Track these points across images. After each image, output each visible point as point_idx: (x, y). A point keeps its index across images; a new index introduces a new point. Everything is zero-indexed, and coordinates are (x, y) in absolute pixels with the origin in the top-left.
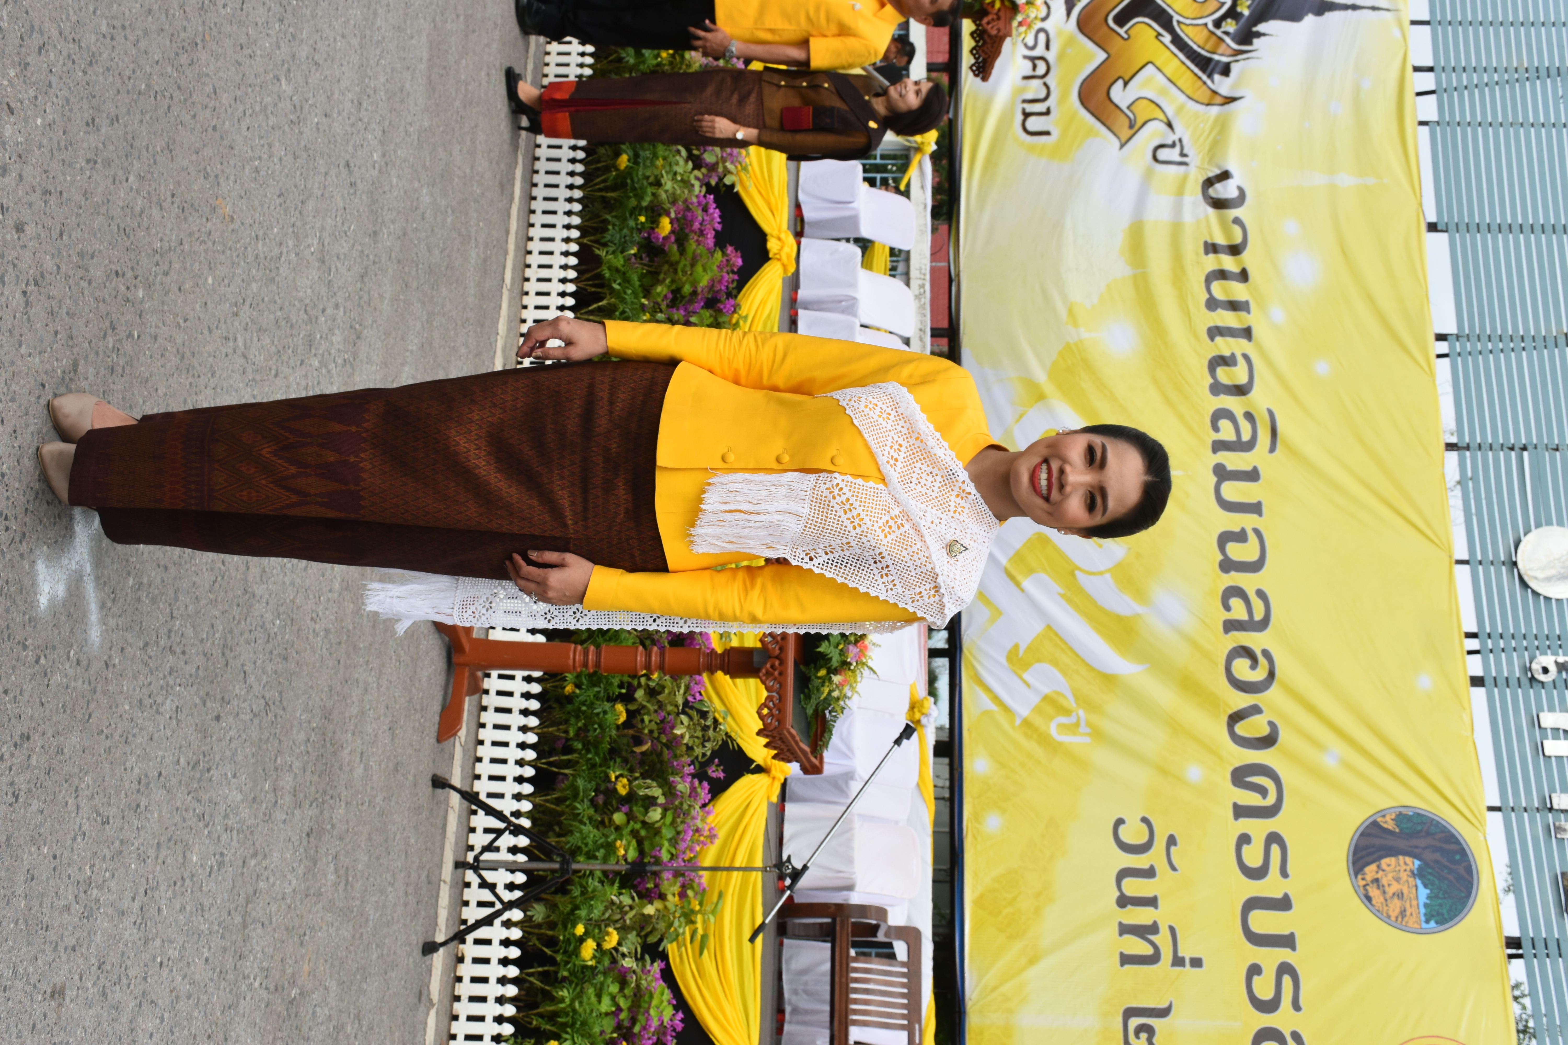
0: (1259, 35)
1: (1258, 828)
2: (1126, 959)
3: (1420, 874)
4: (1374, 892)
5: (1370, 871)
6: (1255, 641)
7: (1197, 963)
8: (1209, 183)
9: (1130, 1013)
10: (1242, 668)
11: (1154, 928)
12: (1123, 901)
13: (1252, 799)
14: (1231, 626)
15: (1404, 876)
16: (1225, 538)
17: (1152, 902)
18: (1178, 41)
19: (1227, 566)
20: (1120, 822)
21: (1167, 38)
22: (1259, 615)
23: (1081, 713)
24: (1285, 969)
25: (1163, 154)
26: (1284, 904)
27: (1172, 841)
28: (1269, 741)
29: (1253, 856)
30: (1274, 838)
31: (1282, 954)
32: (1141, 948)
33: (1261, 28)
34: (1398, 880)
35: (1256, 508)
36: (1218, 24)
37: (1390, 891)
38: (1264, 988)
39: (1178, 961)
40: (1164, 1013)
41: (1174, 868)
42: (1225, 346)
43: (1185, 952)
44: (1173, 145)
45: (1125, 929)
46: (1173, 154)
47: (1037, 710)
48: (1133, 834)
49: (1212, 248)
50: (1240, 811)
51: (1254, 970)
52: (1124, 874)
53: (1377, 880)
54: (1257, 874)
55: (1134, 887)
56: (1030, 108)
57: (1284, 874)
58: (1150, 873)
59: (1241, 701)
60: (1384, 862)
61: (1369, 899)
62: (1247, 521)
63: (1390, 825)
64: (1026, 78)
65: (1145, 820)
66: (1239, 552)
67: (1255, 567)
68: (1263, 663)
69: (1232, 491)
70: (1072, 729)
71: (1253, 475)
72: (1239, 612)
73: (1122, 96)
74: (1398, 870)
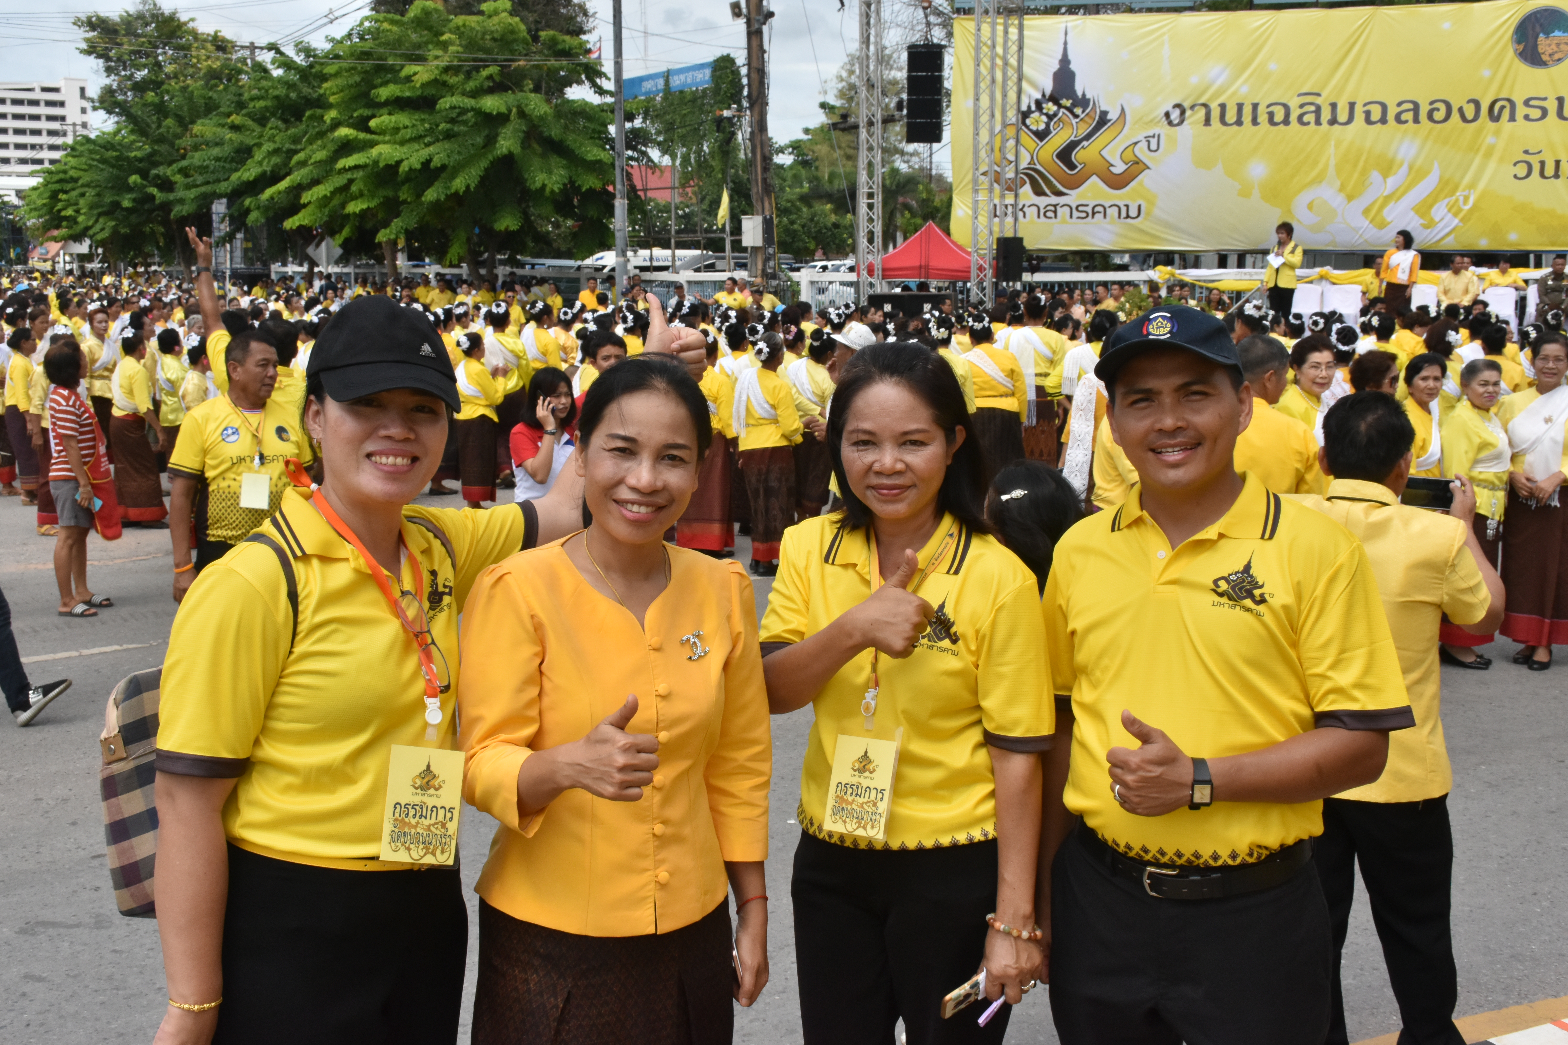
0: (1084, 95)
1: (1521, 111)
3: (1547, 34)
4: (1556, 57)
5: (1545, 58)
6: (1424, 108)
8: (1170, 123)
10: (1439, 115)
12: (1556, 176)
13: (1506, 114)
14: (1416, 120)
15: (1548, 42)
16: (1368, 121)
17: (1558, 162)
18: (1088, 137)
19: (1383, 120)
20: (1515, 177)
21: (1085, 143)
22: (1411, 106)
23: (1458, 194)
25: (1154, 146)
26: (1560, 100)
27: (1526, 152)
28: (1477, 104)
29: (1536, 113)
30: (1527, 103)
33: (1080, 94)
34: (1550, 45)
35: (1352, 105)
36: (1076, 116)
37: (1555, 49)
41: (1540, 152)
42: (1263, 118)
44: (1149, 142)
46: (1154, 142)
47: (1455, 215)
48: (1522, 170)
49: (1208, 122)
50: (1512, 118)
52: (1542, 175)
53: (1550, 55)
54: (1545, 113)
55: (1549, 171)
56: (1124, 214)
57: (1545, 99)
58: (1542, 163)
59: (1455, 116)
60: (1540, 50)
61: (1559, 60)
62: (1359, 110)
63: (1521, 47)
64: (1105, 216)
65: (1515, 164)
66: (1376, 115)
67: (1384, 107)
68: (1436, 105)
69: (1343, 117)
70: (1466, 199)
71: (1334, 106)
72: (1409, 116)
73: (1119, 168)
74: (1545, 44)
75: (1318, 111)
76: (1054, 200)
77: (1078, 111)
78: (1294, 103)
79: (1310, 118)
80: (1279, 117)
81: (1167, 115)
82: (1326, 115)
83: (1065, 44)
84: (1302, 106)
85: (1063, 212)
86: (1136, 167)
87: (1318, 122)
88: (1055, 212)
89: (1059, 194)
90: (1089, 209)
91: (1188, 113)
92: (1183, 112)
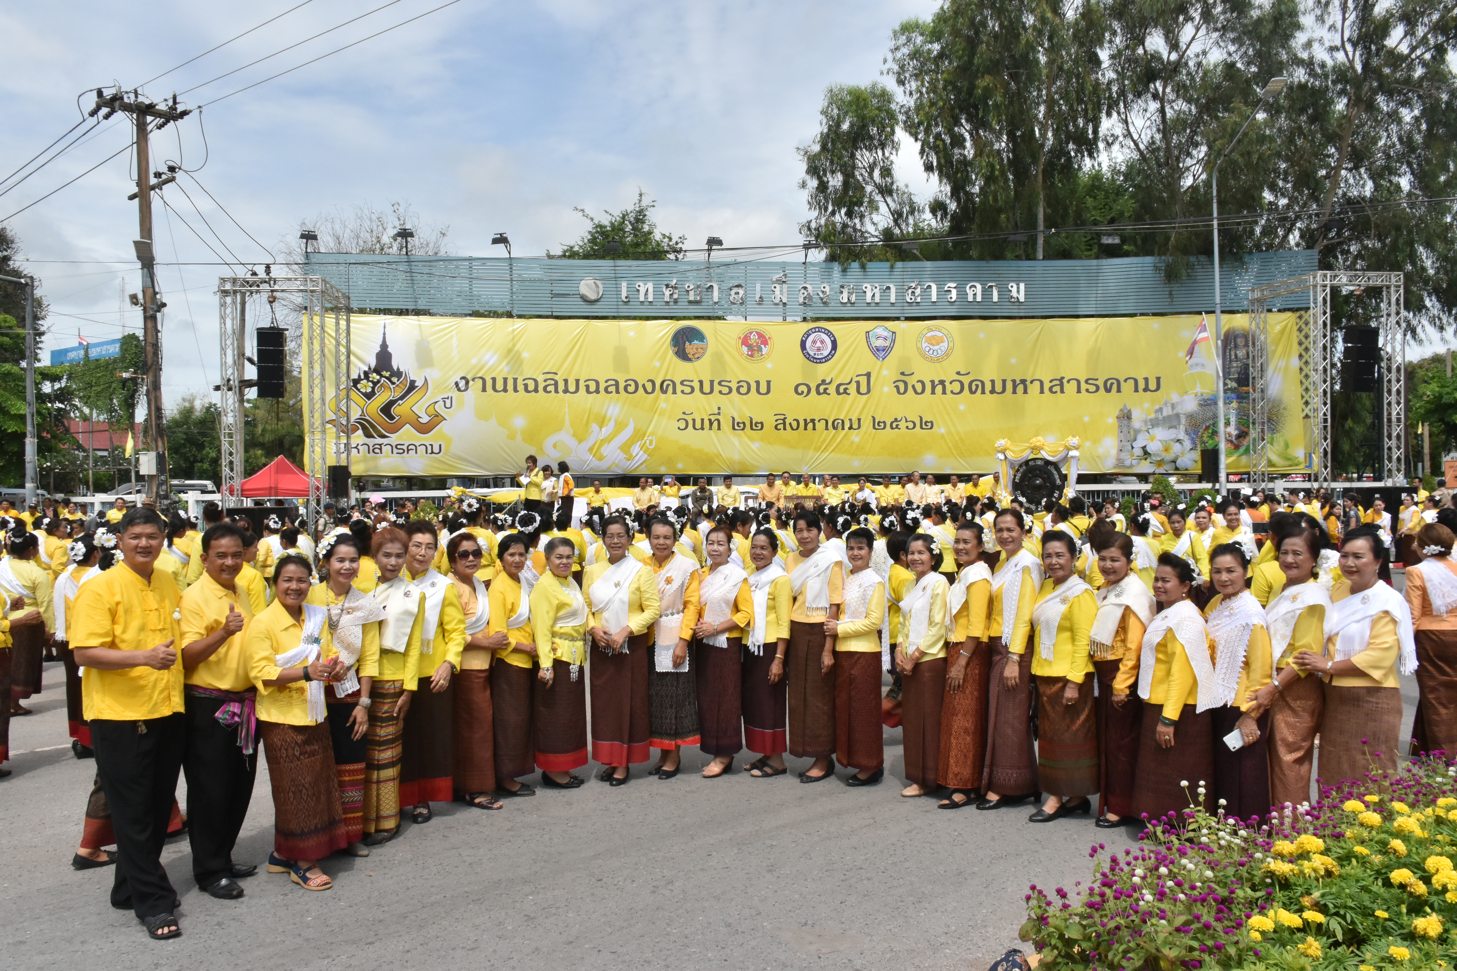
0: (398, 369)
1: (679, 388)
2: (719, 429)
3: (690, 342)
4: (696, 356)
5: (690, 356)
6: (622, 385)
7: (719, 408)
8: (459, 390)
9: (734, 428)
10: (631, 389)
11: (710, 420)
12: (702, 428)
13: (670, 389)
14: (617, 392)
16: (588, 391)
17: (702, 420)
18: (402, 398)
19: (597, 391)
20: (679, 428)
21: (400, 402)
22: (613, 383)
23: (646, 439)
24: (720, 383)
25: (448, 405)
26: (701, 382)
27: (684, 413)
28: (653, 383)
29: (688, 390)
30: (682, 383)
31: (716, 384)
32: (715, 424)
33: (395, 368)
34: (692, 349)
35: (577, 381)
36: (393, 383)
37: (695, 351)
38: (726, 390)
39: (719, 414)
40: (733, 419)
41: (692, 413)
42: (520, 387)
43: (716, 411)
44: (445, 402)
45: (711, 429)
46: (448, 402)
47: (645, 452)
48: (682, 425)
49: (484, 390)
50: (674, 392)
51: (720, 392)
52: (694, 428)
53: (693, 355)
54: (693, 390)
55: (698, 425)
56: (429, 451)
57: (692, 381)
58: (694, 420)
59: (641, 390)
60: (687, 352)
61: (698, 358)
62: (582, 385)
63: (676, 349)
64: (416, 452)
65: (678, 421)
66: (593, 387)
67: (597, 383)
68: (629, 382)
69: (572, 388)
70: (651, 442)
71: (566, 381)
72: (612, 389)
73: (425, 419)
74: (690, 348)
75: (556, 384)
76: (379, 440)
77: (394, 379)
78: (540, 379)
79: (551, 388)
80: (531, 387)
81: (457, 384)
82: (561, 386)
83: (384, 334)
84: (545, 381)
85: (386, 449)
86: (436, 419)
87: (556, 391)
88: (381, 449)
89: (383, 436)
90: (405, 447)
91: (471, 383)
92: (467, 383)
